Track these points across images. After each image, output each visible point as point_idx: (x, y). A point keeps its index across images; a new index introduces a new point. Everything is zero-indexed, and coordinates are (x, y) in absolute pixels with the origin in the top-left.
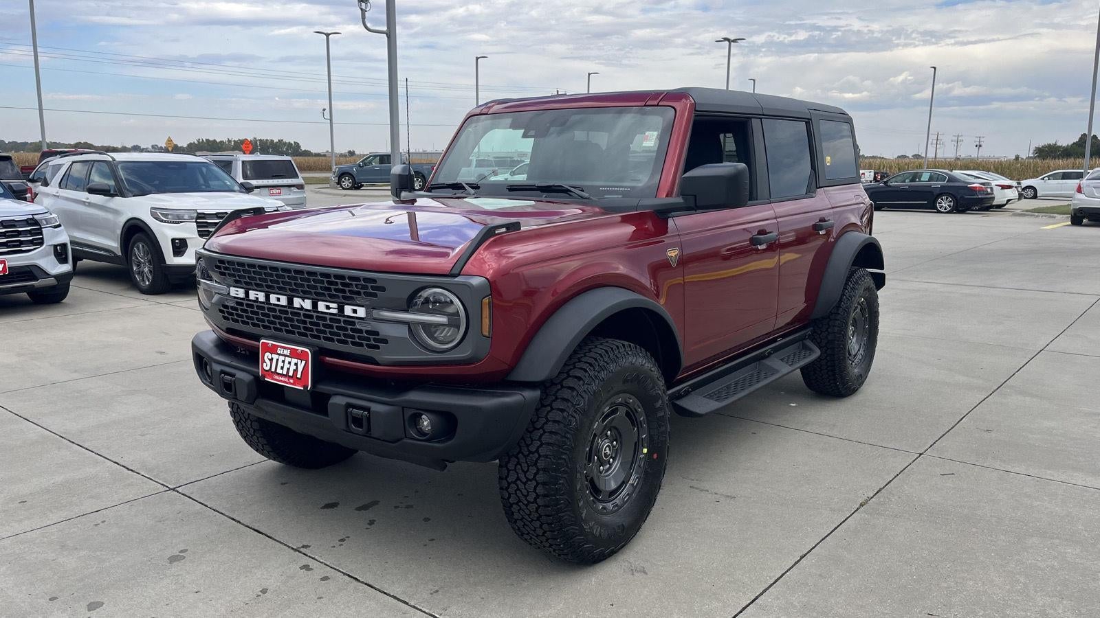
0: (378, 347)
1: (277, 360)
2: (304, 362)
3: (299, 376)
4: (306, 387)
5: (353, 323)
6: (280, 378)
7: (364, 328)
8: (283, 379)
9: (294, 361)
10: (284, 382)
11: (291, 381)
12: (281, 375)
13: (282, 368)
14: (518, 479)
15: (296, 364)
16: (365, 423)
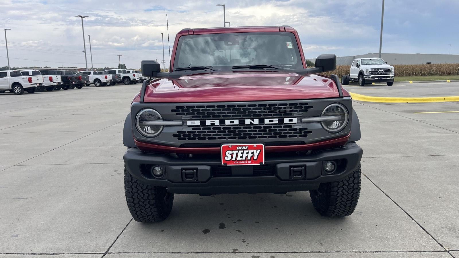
0: (306, 136)
1: (237, 154)
2: (259, 151)
3: (255, 158)
4: (261, 163)
5: (291, 126)
6: (241, 162)
7: (298, 127)
8: (243, 162)
9: (251, 151)
10: (244, 164)
11: (250, 162)
12: (242, 160)
13: (242, 157)
14: (344, 185)
15: (253, 153)
16: (303, 172)
